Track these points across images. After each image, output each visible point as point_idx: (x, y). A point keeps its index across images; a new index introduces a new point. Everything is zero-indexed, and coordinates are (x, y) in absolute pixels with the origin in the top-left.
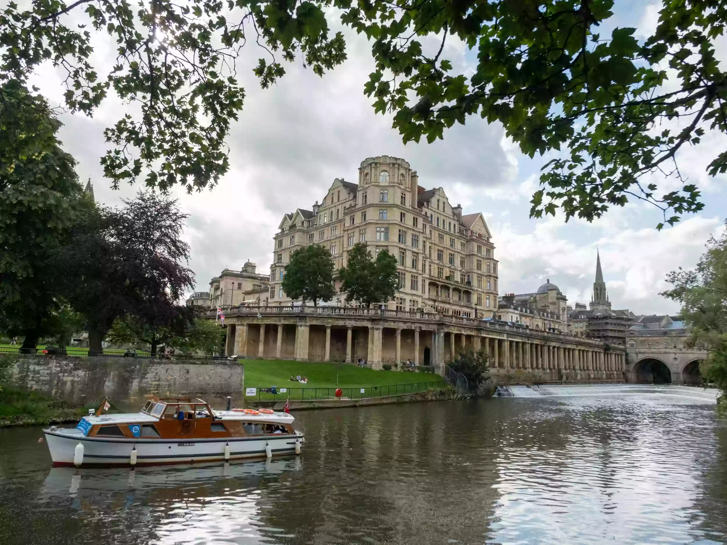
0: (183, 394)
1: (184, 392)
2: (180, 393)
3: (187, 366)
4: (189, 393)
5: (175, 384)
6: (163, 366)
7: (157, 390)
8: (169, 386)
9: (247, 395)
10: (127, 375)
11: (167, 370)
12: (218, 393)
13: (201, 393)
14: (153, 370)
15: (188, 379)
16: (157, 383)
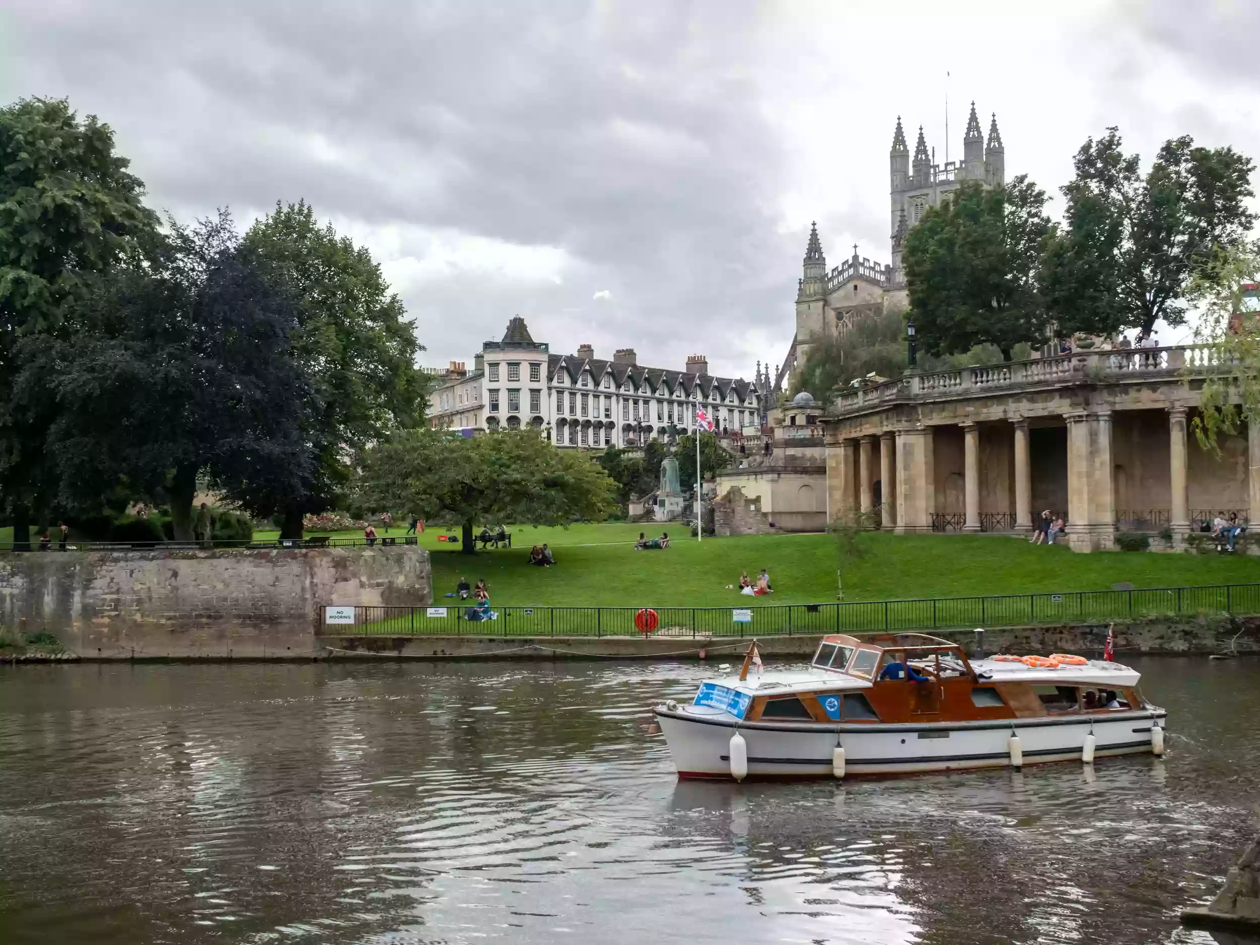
0: (169, 618)
1: (172, 614)
2: (162, 616)
3: (173, 564)
4: (181, 617)
5: (150, 599)
6: (122, 564)
7: (116, 609)
8: (139, 602)
9: (329, 621)
10: (67, 582)
11: (132, 572)
12: (250, 617)
13: (209, 617)
14: (104, 573)
15: (176, 588)
16: (115, 596)
